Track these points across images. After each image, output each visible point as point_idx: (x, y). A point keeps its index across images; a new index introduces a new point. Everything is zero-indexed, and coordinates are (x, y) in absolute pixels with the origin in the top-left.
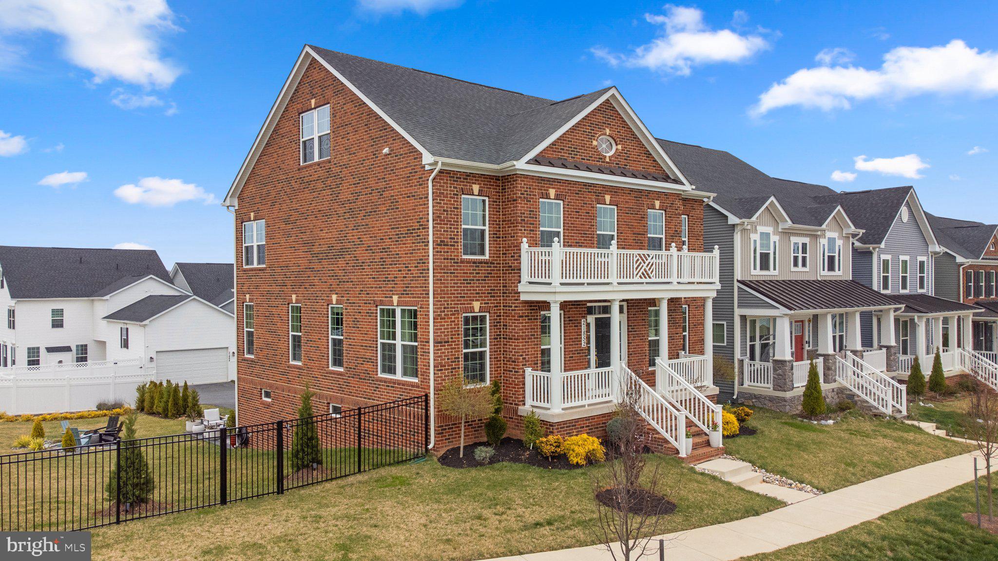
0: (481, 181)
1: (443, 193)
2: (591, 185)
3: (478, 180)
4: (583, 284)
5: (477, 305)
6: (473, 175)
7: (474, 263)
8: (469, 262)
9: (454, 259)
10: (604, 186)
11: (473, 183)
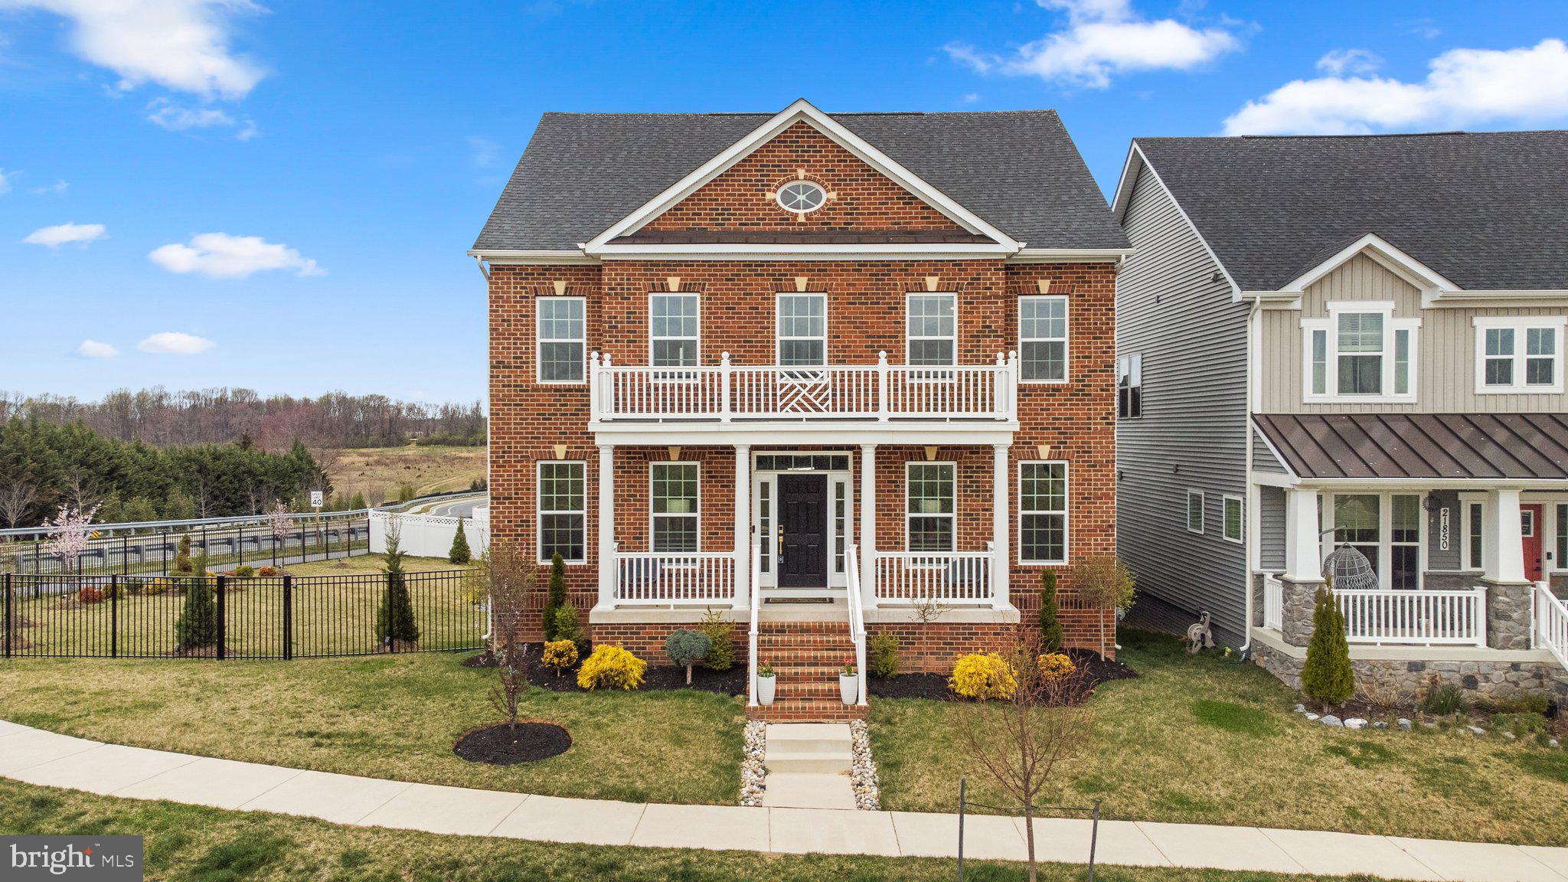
0: (571, 275)
1: (502, 297)
2: (761, 264)
3: (565, 274)
4: (657, 420)
5: (560, 450)
6: (557, 268)
7: (556, 390)
8: (547, 389)
9: (522, 386)
10: (792, 264)
11: (555, 279)
